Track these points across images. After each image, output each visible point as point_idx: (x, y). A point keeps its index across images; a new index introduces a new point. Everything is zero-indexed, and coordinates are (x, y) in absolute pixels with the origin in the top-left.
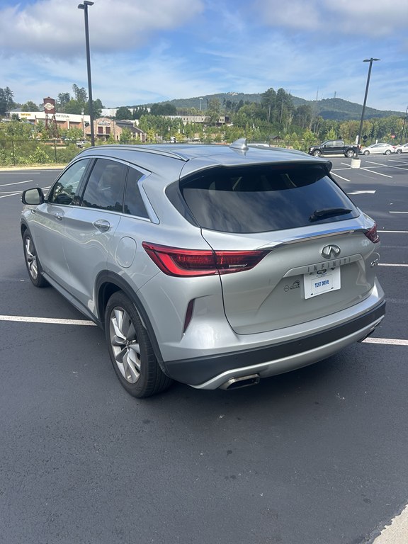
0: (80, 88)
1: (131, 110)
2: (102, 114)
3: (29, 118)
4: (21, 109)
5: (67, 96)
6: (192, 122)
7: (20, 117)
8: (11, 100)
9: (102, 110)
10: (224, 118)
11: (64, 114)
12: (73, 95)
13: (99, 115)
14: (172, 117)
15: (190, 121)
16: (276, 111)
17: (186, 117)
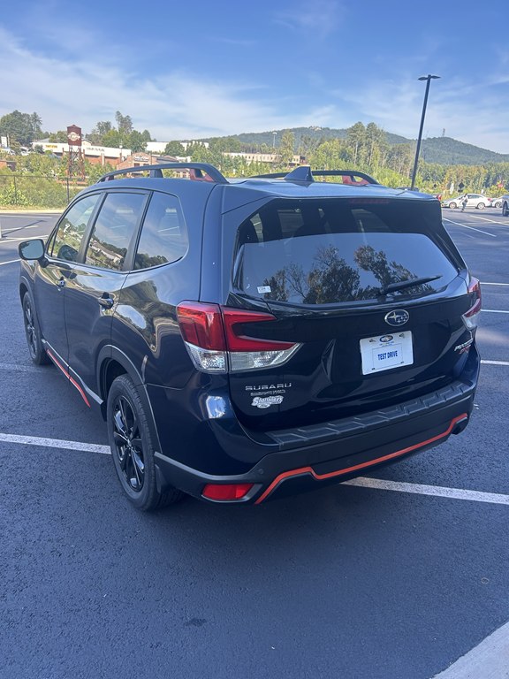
0: (124, 116)
1: (185, 145)
2: (148, 149)
3: (55, 150)
4: (48, 139)
5: (107, 125)
6: (257, 162)
7: (45, 149)
8: (38, 128)
9: (148, 143)
10: (298, 157)
11: (98, 147)
12: (115, 125)
13: (143, 149)
14: (234, 155)
15: (255, 159)
16: (364, 151)
17: (252, 155)
